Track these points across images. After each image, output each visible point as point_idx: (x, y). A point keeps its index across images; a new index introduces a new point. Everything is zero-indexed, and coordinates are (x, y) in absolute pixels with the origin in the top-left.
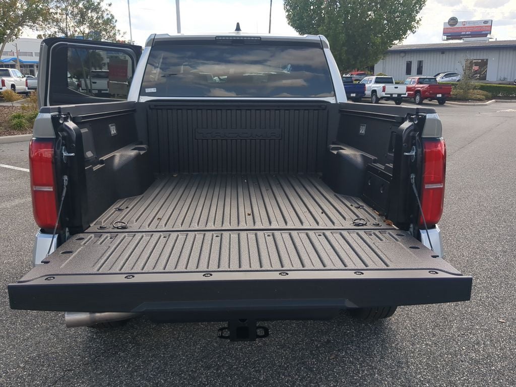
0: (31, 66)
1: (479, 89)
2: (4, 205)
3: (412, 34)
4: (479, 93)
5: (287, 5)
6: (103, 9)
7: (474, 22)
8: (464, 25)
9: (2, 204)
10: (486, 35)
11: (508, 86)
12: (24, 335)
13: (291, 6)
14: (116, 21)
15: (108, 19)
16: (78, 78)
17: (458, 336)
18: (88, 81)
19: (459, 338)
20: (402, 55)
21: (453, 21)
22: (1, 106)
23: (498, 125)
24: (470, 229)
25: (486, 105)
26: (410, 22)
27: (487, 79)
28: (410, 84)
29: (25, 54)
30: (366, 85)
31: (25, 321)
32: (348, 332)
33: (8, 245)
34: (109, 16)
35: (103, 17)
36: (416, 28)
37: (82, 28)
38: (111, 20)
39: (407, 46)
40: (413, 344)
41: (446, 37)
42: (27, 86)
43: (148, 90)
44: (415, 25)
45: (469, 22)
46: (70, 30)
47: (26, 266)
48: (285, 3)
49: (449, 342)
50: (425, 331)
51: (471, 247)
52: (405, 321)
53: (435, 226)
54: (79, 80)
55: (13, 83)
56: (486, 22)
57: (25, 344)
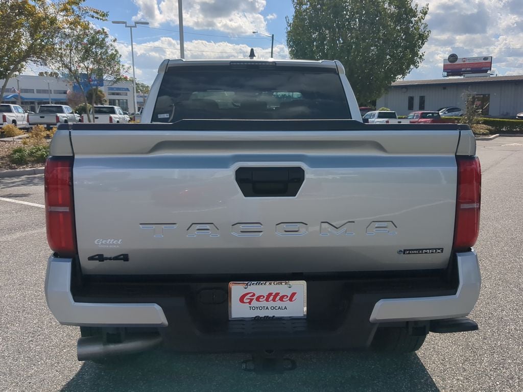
0: (33, 103)
1: (483, 123)
2: (4, 238)
3: (415, 68)
4: (482, 128)
5: (290, 42)
6: (108, 44)
7: (474, 59)
8: (464, 61)
9: (3, 237)
10: (486, 71)
11: (511, 120)
12: (27, 372)
13: (294, 42)
14: (121, 56)
15: (113, 54)
16: (80, 114)
17: (491, 371)
18: (91, 117)
19: (492, 373)
20: (404, 90)
21: (453, 58)
22: (2, 141)
23: (505, 158)
24: (489, 261)
25: (491, 139)
26: (413, 57)
27: (489, 114)
28: (413, 118)
29: (26, 91)
30: (369, 120)
31: (28, 357)
32: (373, 367)
33: (9, 279)
34: (113, 52)
35: (107, 53)
36: (418, 63)
37: (86, 63)
38: (115, 55)
39: (408, 82)
40: (444, 380)
41: (446, 73)
42: (28, 121)
43: (161, 116)
44: (418, 60)
45: (469, 59)
46: (73, 64)
47: (29, 301)
48: (288, 39)
49: (482, 377)
50: (454, 366)
51: (493, 278)
52: (433, 356)
53: (471, 249)
54: (81, 115)
55: (14, 118)
56: (486, 58)
57: (29, 381)
